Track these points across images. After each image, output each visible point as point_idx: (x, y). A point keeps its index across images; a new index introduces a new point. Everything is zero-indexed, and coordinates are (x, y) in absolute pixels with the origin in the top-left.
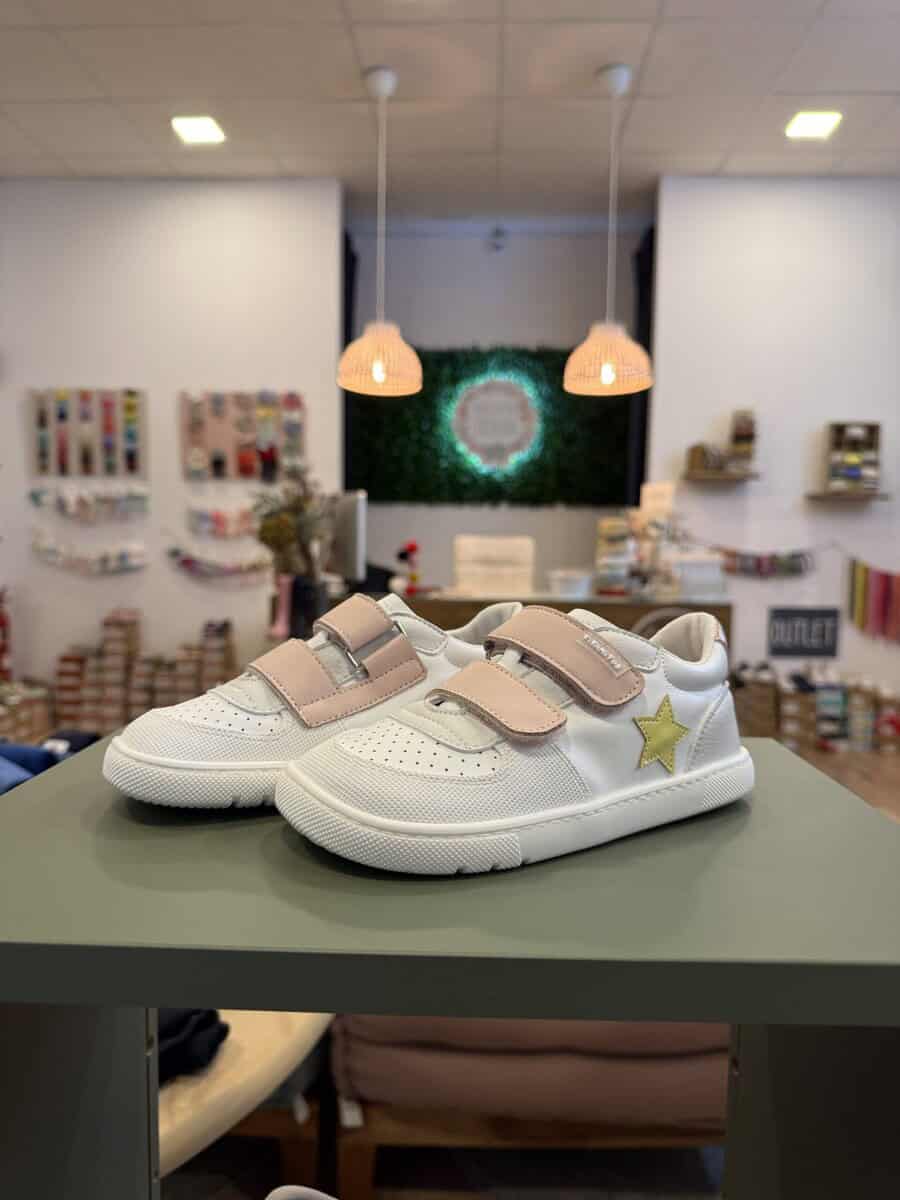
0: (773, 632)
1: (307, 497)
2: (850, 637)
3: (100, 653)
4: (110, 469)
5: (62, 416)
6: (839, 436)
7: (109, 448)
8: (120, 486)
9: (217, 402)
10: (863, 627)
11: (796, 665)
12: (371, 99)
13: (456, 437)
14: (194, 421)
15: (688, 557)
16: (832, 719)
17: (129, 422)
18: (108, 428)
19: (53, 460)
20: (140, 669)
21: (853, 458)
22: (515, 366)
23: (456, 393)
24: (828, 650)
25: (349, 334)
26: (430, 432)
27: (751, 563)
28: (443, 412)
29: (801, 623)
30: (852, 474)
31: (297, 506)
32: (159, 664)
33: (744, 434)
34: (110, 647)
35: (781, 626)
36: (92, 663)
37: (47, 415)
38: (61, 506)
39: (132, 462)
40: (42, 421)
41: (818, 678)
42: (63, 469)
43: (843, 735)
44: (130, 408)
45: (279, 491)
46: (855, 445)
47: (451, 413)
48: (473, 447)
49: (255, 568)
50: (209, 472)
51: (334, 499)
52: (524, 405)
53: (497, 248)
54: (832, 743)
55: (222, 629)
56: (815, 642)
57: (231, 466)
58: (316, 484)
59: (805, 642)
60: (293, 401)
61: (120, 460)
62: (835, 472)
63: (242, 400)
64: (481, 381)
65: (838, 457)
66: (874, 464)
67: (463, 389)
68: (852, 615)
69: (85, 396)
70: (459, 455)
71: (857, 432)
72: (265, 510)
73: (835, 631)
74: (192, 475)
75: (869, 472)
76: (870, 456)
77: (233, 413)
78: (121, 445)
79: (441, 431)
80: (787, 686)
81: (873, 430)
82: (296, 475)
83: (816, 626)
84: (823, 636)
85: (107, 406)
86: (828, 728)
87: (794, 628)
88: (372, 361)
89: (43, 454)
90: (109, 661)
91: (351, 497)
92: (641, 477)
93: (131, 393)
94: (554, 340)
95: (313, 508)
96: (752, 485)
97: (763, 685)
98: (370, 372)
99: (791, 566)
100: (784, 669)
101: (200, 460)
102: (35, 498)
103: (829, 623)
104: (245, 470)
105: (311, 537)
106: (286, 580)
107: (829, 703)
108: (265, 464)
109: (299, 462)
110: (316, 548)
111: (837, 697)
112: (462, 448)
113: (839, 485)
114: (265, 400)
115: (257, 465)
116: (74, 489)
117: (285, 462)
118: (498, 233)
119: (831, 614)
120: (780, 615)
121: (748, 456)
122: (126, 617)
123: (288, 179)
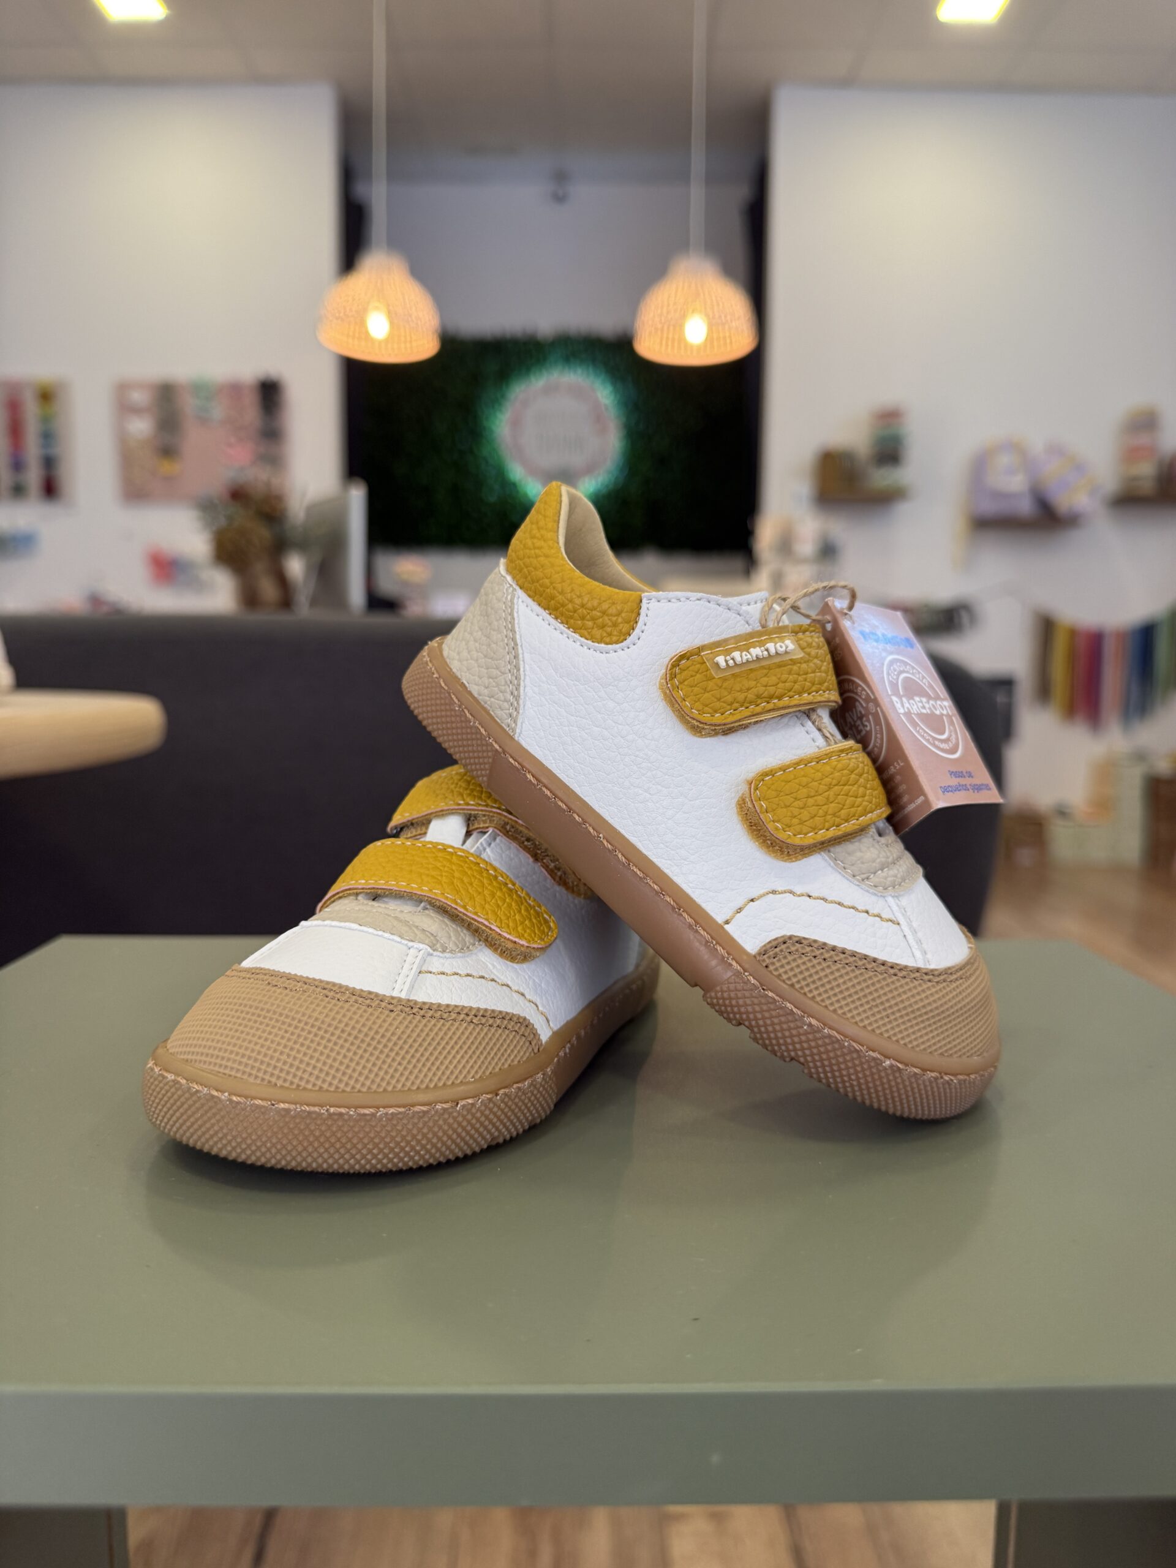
2: (1030, 716)
4: (19, 491)
7: (17, 463)
8: (34, 514)
9: (167, 395)
17: (46, 418)
18: (15, 431)
22: (583, 359)
26: (470, 451)
28: (489, 422)
39: (51, 488)
44: (46, 401)
48: (530, 471)
50: (158, 492)
52: (596, 412)
53: (559, 198)
60: (271, 392)
63: (202, 391)
67: (515, 392)
68: (1044, 691)
73: (1009, 708)
74: (132, 496)
78: (34, 448)
79: (486, 452)
85: (14, 406)
103: (1002, 697)
110: (294, 568)
112: (517, 472)
118: (561, 177)
119: (1005, 687)
123: (258, 79)
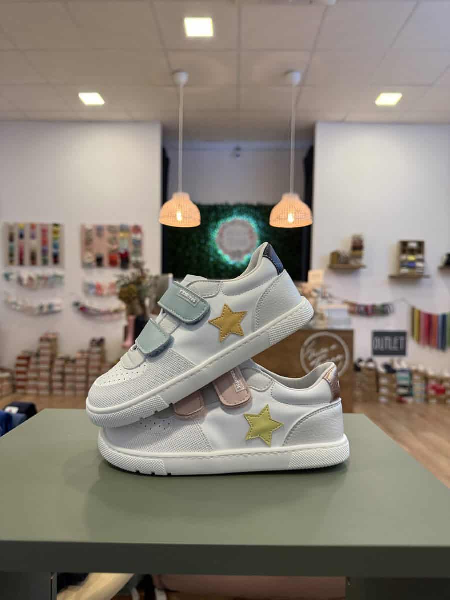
0: (374, 343)
1: (143, 277)
2: (412, 346)
3: (38, 355)
4: (45, 263)
5: (22, 236)
6: (404, 247)
7: (45, 252)
8: (50, 271)
9: (100, 230)
10: (419, 341)
11: (386, 360)
12: (176, 86)
13: (218, 247)
14: (88, 239)
15: (332, 307)
16: (404, 387)
17: (55, 239)
18: (45, 242)
19: (16, 258)
20: (58, 363)
21: (412, 258)
22: (247, 212)
23: (218, 226)
24: (402, 352)
25: (165, 198)
26: (205, 244)
27: (362, 309)
28: (211, 234)
29: (388, 339)
30: (411, 266)
31: (138, 282)
32: (68, 360)
33: (358, 246)
34: (43, 352)
35: (378, 340)
36: (33, 360)
37: (14, 236)
38: (20, 281)
39: (56, 259)
40: (11, 239)
41: (397, 366)
42: (21, 263)
43: (410, 395)
44: (56, 233)
45: (130, 273)
46: (412, 252)
47: (215, 235)
48: (226, 252)
49: (117, 312)
50: (94, 264)
51: (157, 278)
52: (251, 231)
53: (238, 156)
54: (405, 399)
55: (100, 343)
56: (395, 348)
57: (106, 261)
58: (148, 271)
59: (390, 348)
60: (137, 230)
61: (50, 258)
62: (403, 264)
63: (112, 229)
64: (229, 220)
65: (404, 257)
66: (422, 261)
67: (221, 224)
68: (413, 334)
69: (33, 227)
70: (219, 255)
71: (414, 245)
72: (122, 283)
73: (405, 342)
74: (86, 266)
75: (419, 265)
76: (420, 257)
77: (107, 235)
78: (51, 251)
79: (210, 244)
80: (382, 370)
81: (421, 244)
82: (138, 265)
83: (396, 340)
84: (399, 345)
85: (44, 232)
86: (403, 391)
87: (385, 341)
88: (176, 211)
89: (11, 255)
90: (42, 359)
91: (165, 276)
92: (308, 267)
93: (56, 225)
94: (265, 200)
95: (147, 282)
96: (363, 271)
97: (370, 369)
98: (175, 217)
99: (382, 311)
100: (380, 362)
101: (90, 258)
102: (7, 277)
103: (402, 339)
104: (113, 263)
105: (146, 297)
106: (132, 318)
107: (403, 379)
108: (124, 260)
109: (140, 259)
110: (147, 302)
111: (406, 375)
112: (220, 252)
113: (405, 271)
114: (123, 229)
115: (119, 261)
116: (27, 272)
117: (133, 259)
118: (238, 149)
119: (403, 334)
120: (377, 335)
121: (360, 257)
122: (51, 337)
123: (136, 122)
